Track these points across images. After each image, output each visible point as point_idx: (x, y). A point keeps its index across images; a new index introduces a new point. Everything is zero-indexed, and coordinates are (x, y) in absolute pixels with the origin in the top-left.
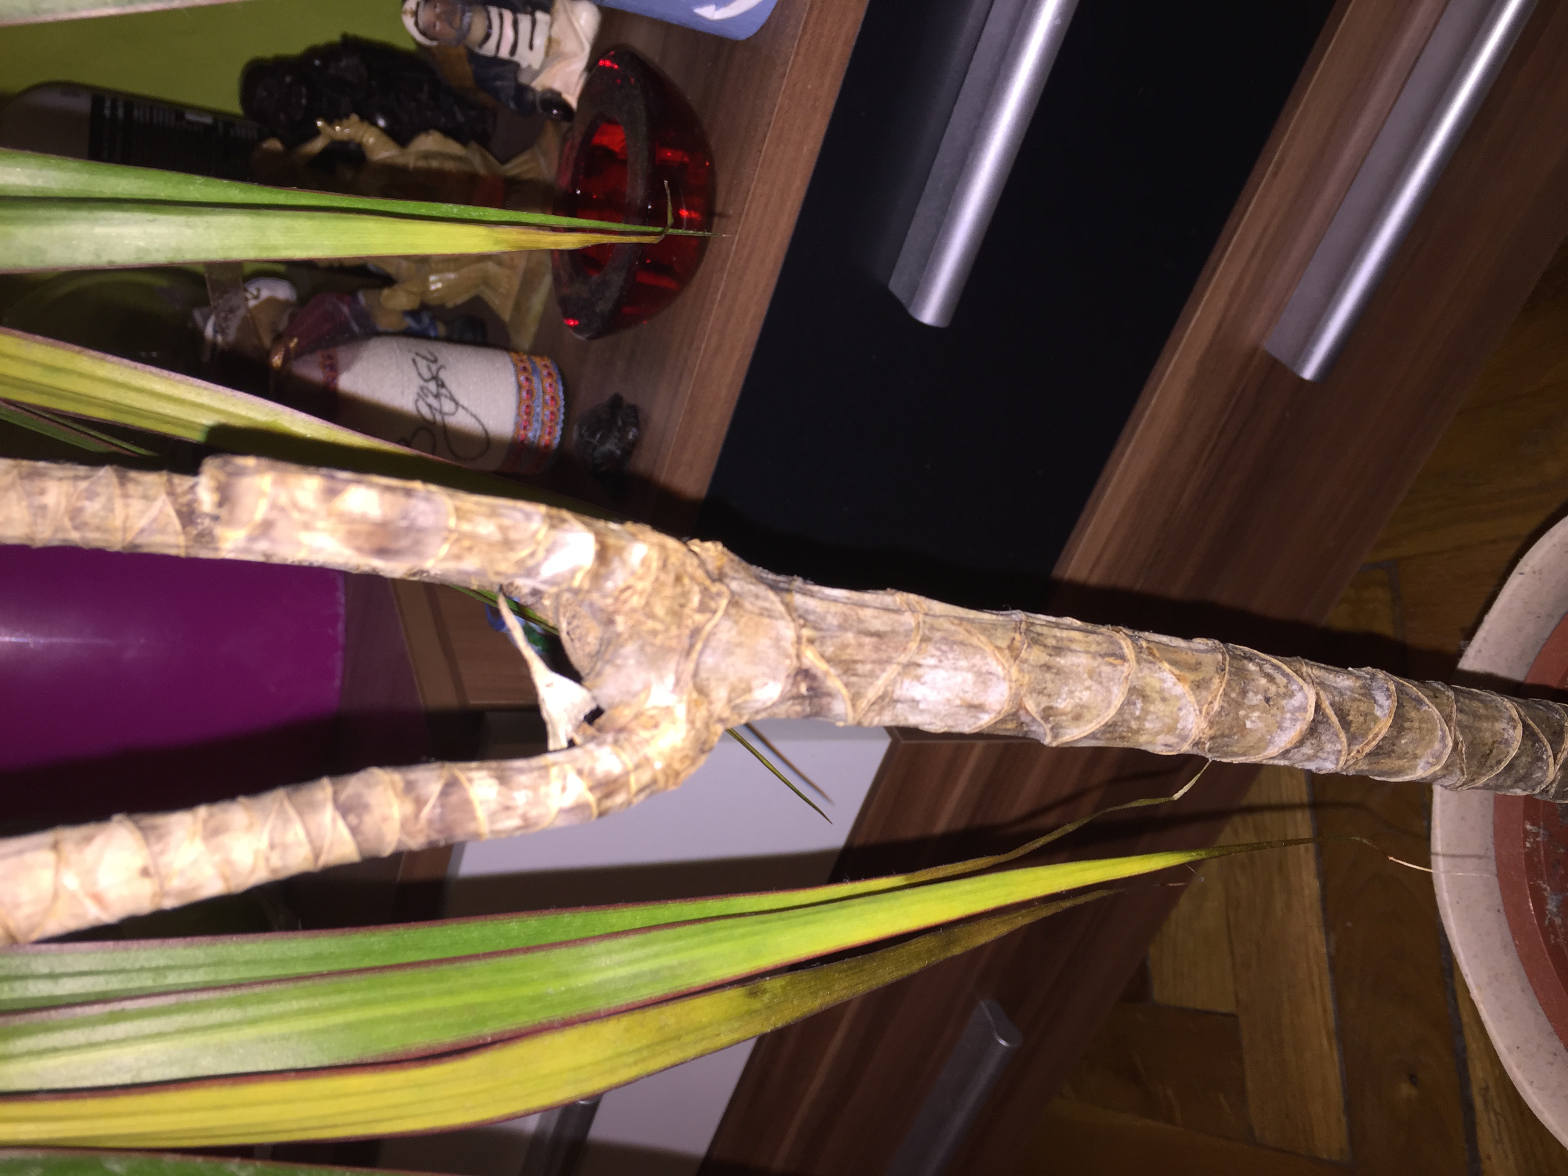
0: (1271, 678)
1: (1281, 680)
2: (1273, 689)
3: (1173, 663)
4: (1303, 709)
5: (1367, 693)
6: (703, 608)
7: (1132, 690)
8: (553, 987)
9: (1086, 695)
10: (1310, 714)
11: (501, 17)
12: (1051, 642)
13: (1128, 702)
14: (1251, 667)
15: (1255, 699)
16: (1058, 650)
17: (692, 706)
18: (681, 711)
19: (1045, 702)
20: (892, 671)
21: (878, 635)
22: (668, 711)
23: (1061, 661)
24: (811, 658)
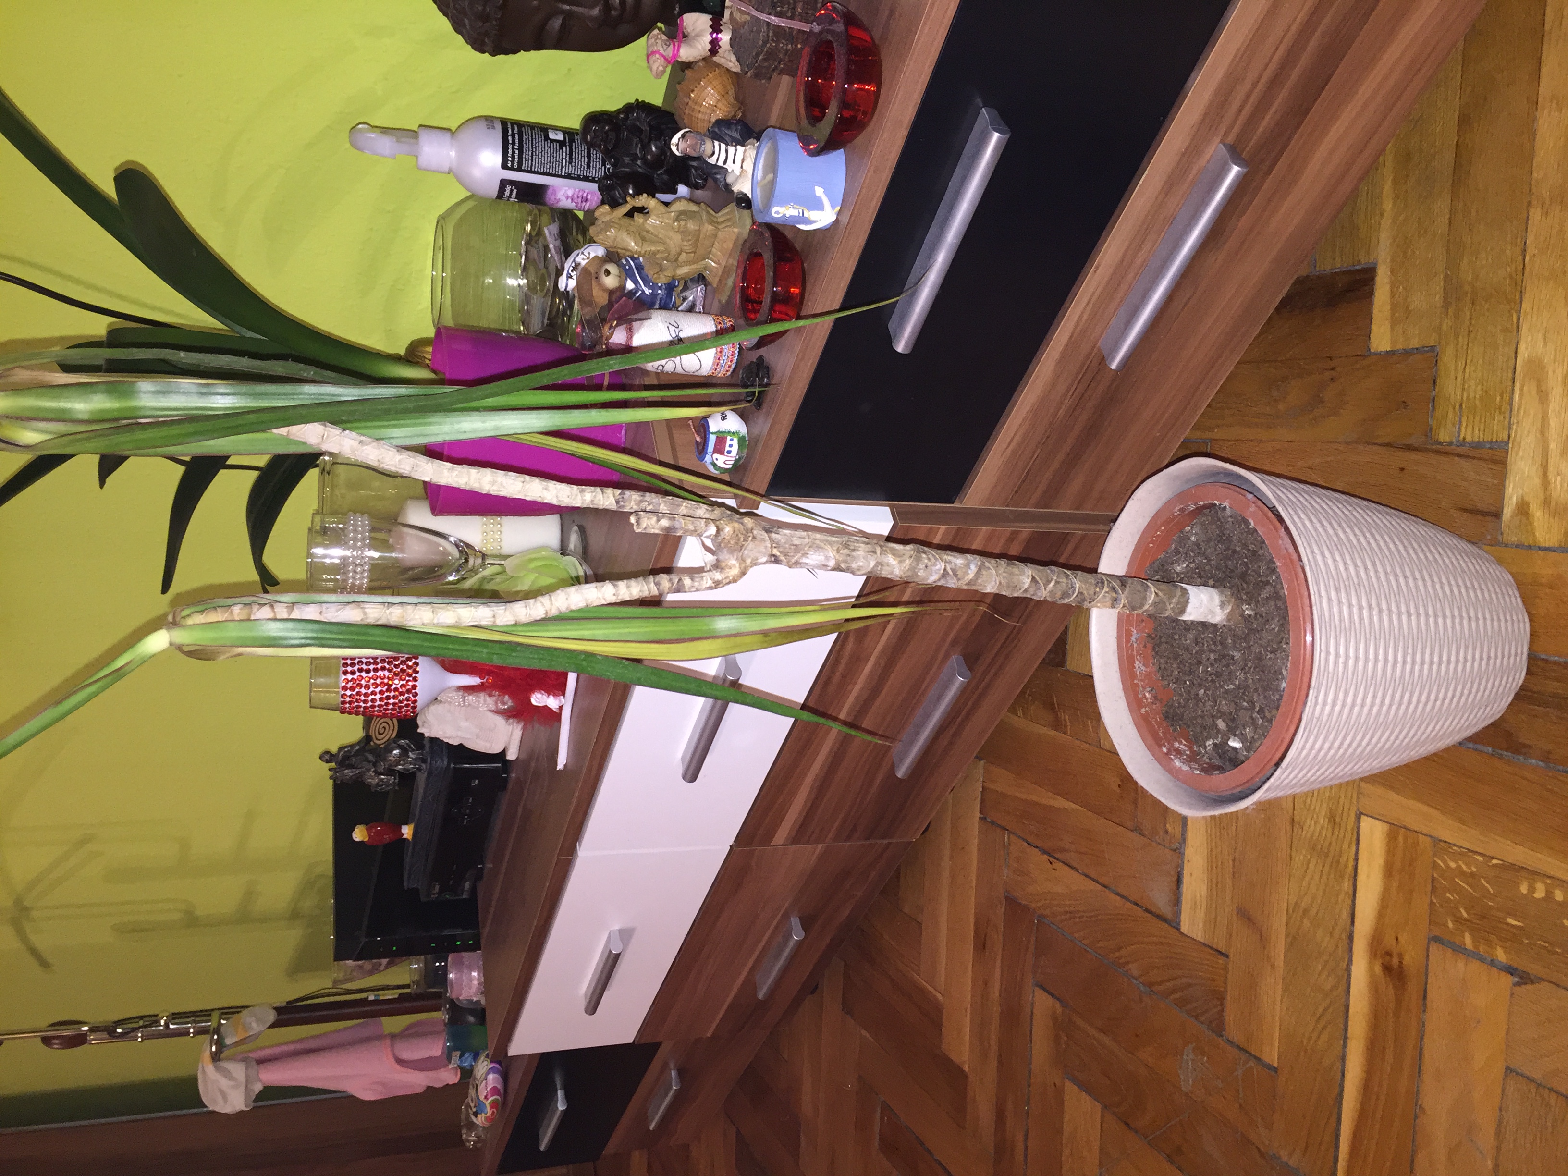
0: (929, 559)
1: (933, 560)
2: (929, 563)
3: (893, 555)
4: (939, 570)
5: (968, 566)
6: (744, 540)
7: (877, 562)
8: (705, 628)
9: (861, 564)
10: (942, 571)
11: (720, 145)
12: (852, 547)
13: (876, 566)
14: (924, 556)
15: (922, 566)
16: (854, 550)
17: (740, 564)
18: (737, 565)
19: (847, 565)
20: (799, 555)
21: (796, 545)
22: (734, 565)
23: (854, 554)
24: (775, 552)
